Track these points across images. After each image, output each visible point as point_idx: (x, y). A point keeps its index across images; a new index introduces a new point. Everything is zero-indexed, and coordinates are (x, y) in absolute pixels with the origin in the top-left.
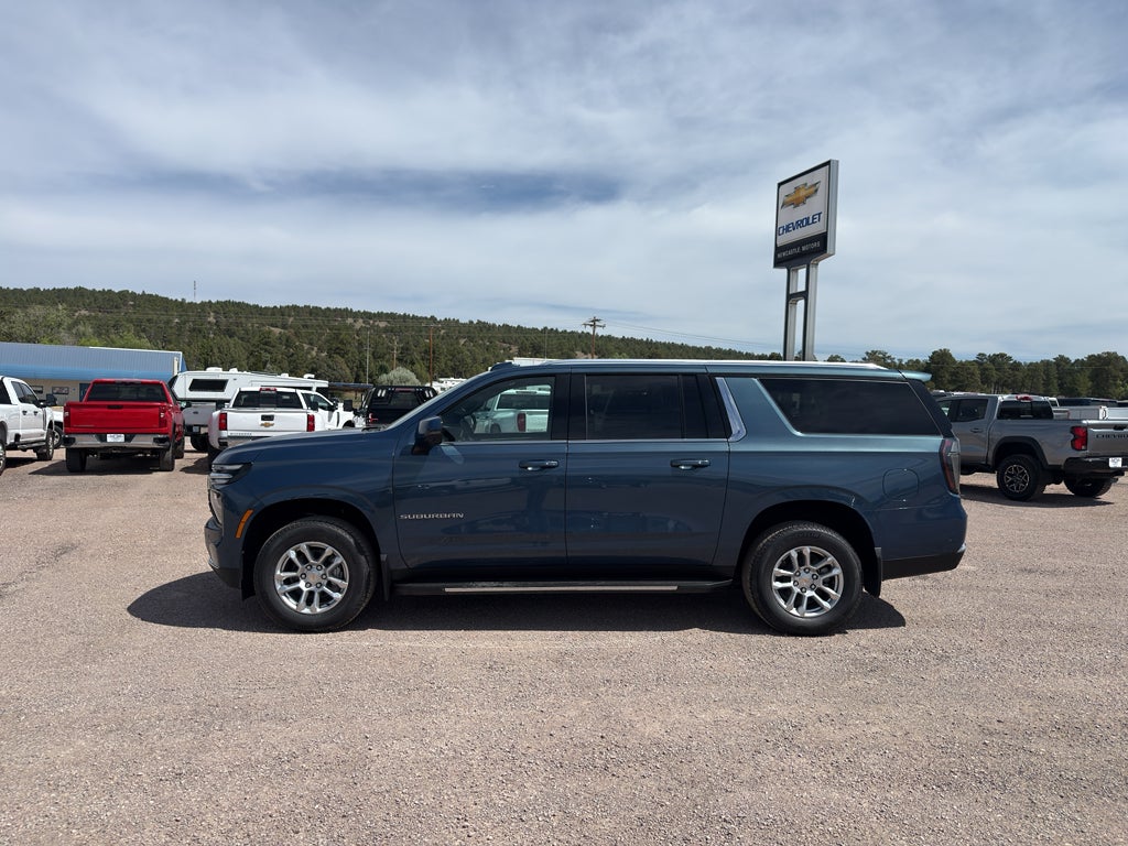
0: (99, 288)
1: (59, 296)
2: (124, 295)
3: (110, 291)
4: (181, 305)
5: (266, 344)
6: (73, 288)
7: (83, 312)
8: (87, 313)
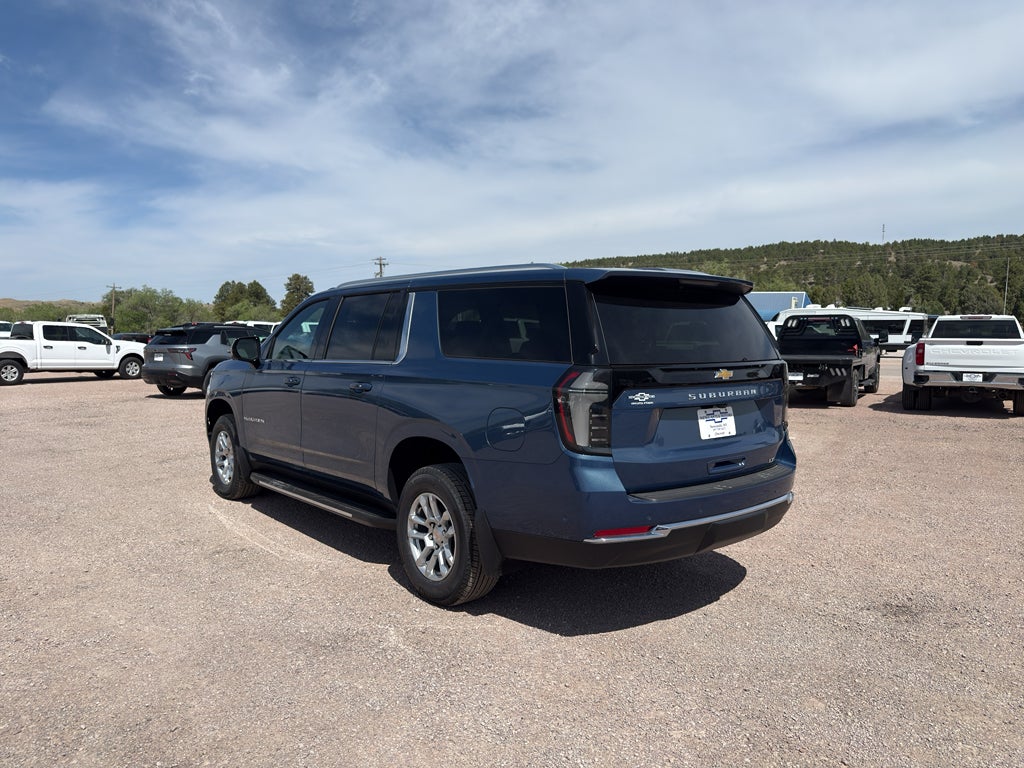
0: (798, 241)
1: (768, 250)
2: (817, 244)
3: (806, 242)
4: (865, 247)
5: (927, 279)
6: (777, 243)
7: (783, 263)
8: (785, 263)
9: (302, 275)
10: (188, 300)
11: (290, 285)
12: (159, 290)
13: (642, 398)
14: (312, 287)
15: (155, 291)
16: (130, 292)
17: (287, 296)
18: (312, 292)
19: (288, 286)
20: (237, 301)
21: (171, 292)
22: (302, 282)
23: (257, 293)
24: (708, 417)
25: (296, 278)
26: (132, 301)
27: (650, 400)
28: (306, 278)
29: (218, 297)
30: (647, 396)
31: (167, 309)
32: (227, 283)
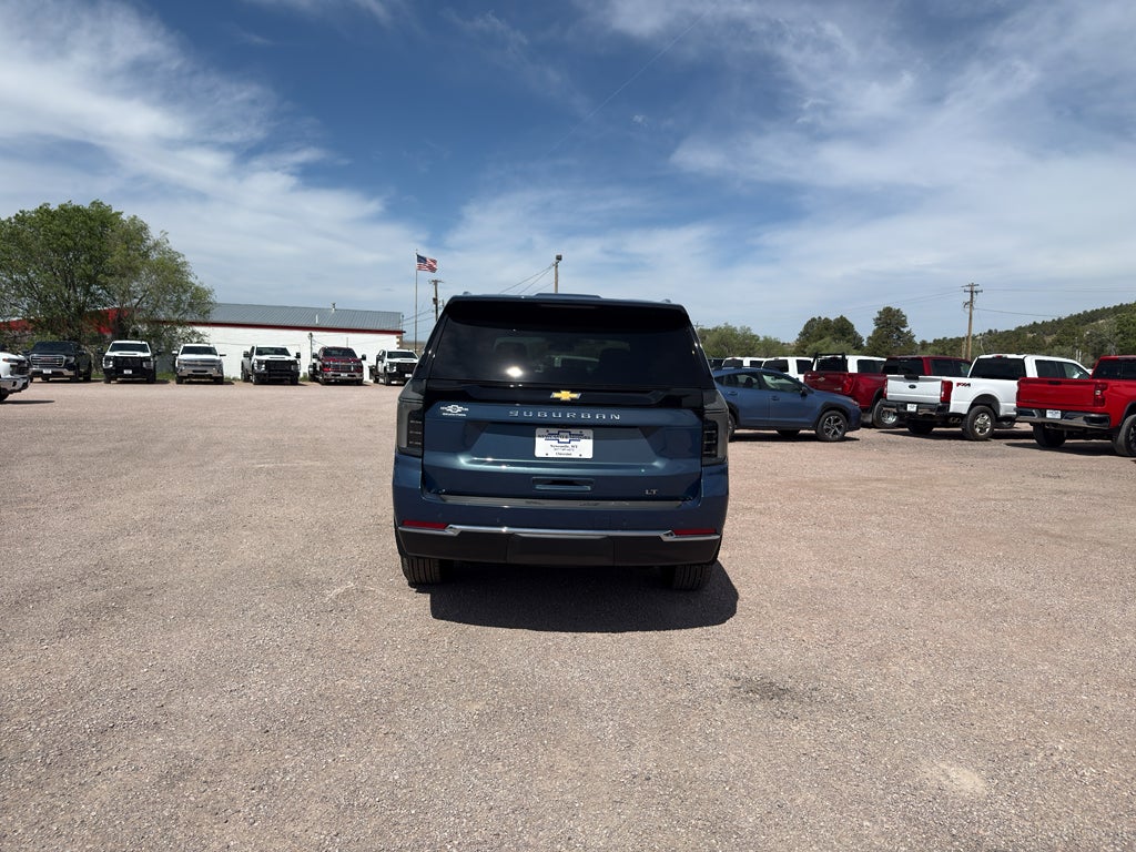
9: (895, 307)
10: (765, 338)
11: (879, 319)
12: (738, 329)
13: (455, 410)
14: (905, 321)
15: (735, 329)
16: (715, 330)
17: (875, 332)
18: (904, 327)
19: (877, 321)
20: (821, 338)
21: (749, 329)
22: (894, 315)
23: (843, 329)
24: (548, 436)
25: (888, 310)
26: (715, 337)
27: (463, 412)
28: (898, 311)
29: (802, 334)
30: (459, 409)
31: (744, 347)
32: (814, 320)
